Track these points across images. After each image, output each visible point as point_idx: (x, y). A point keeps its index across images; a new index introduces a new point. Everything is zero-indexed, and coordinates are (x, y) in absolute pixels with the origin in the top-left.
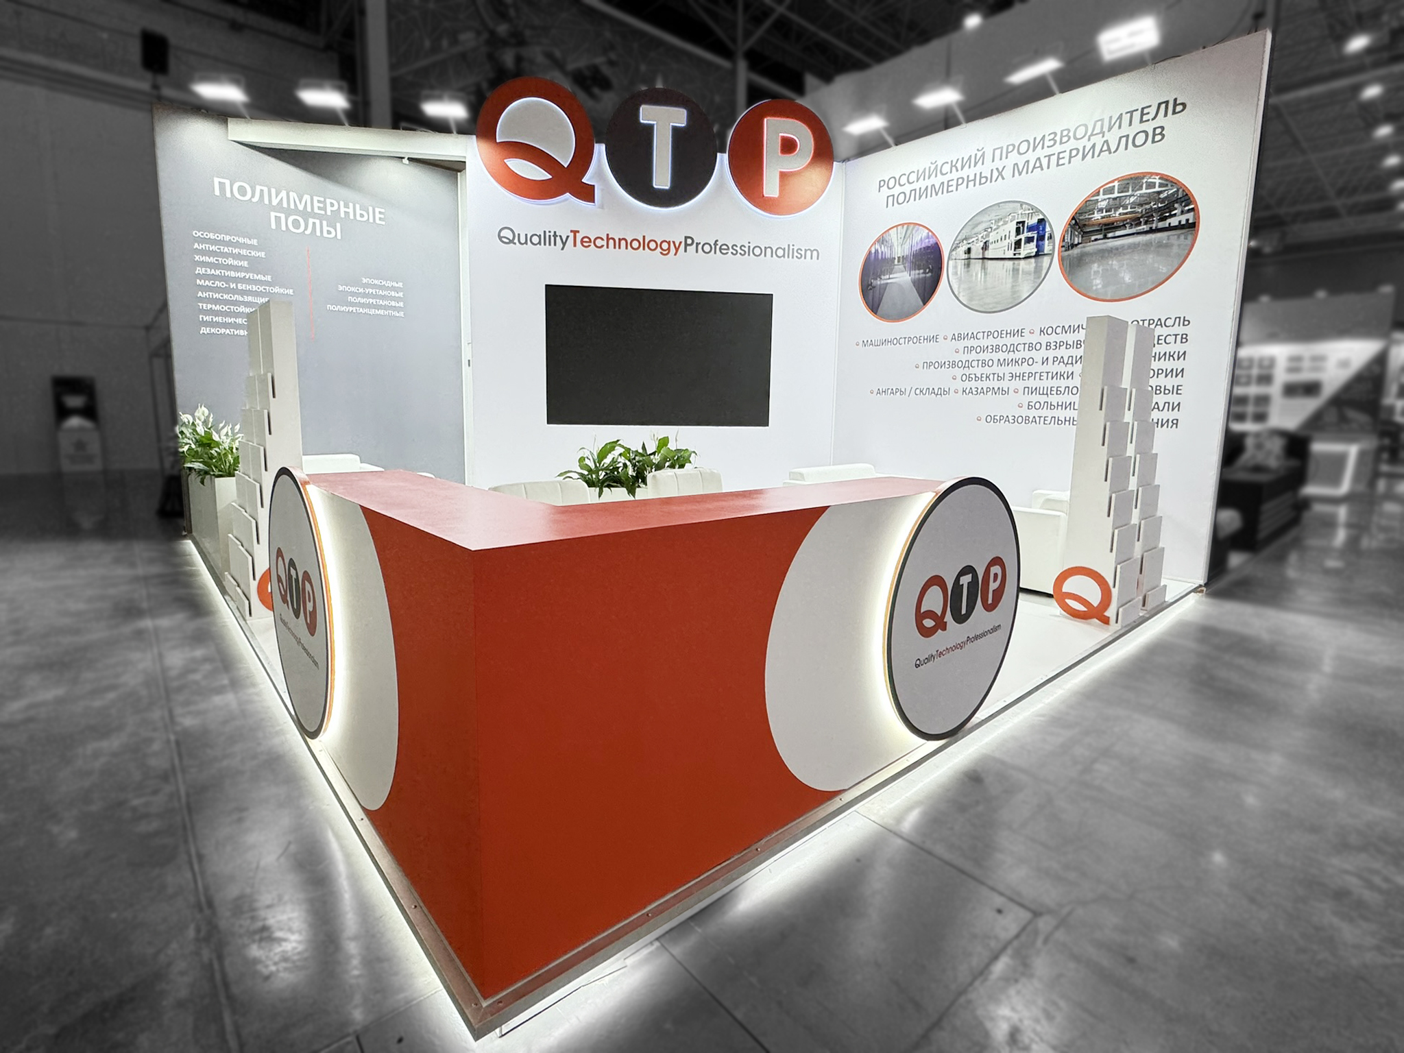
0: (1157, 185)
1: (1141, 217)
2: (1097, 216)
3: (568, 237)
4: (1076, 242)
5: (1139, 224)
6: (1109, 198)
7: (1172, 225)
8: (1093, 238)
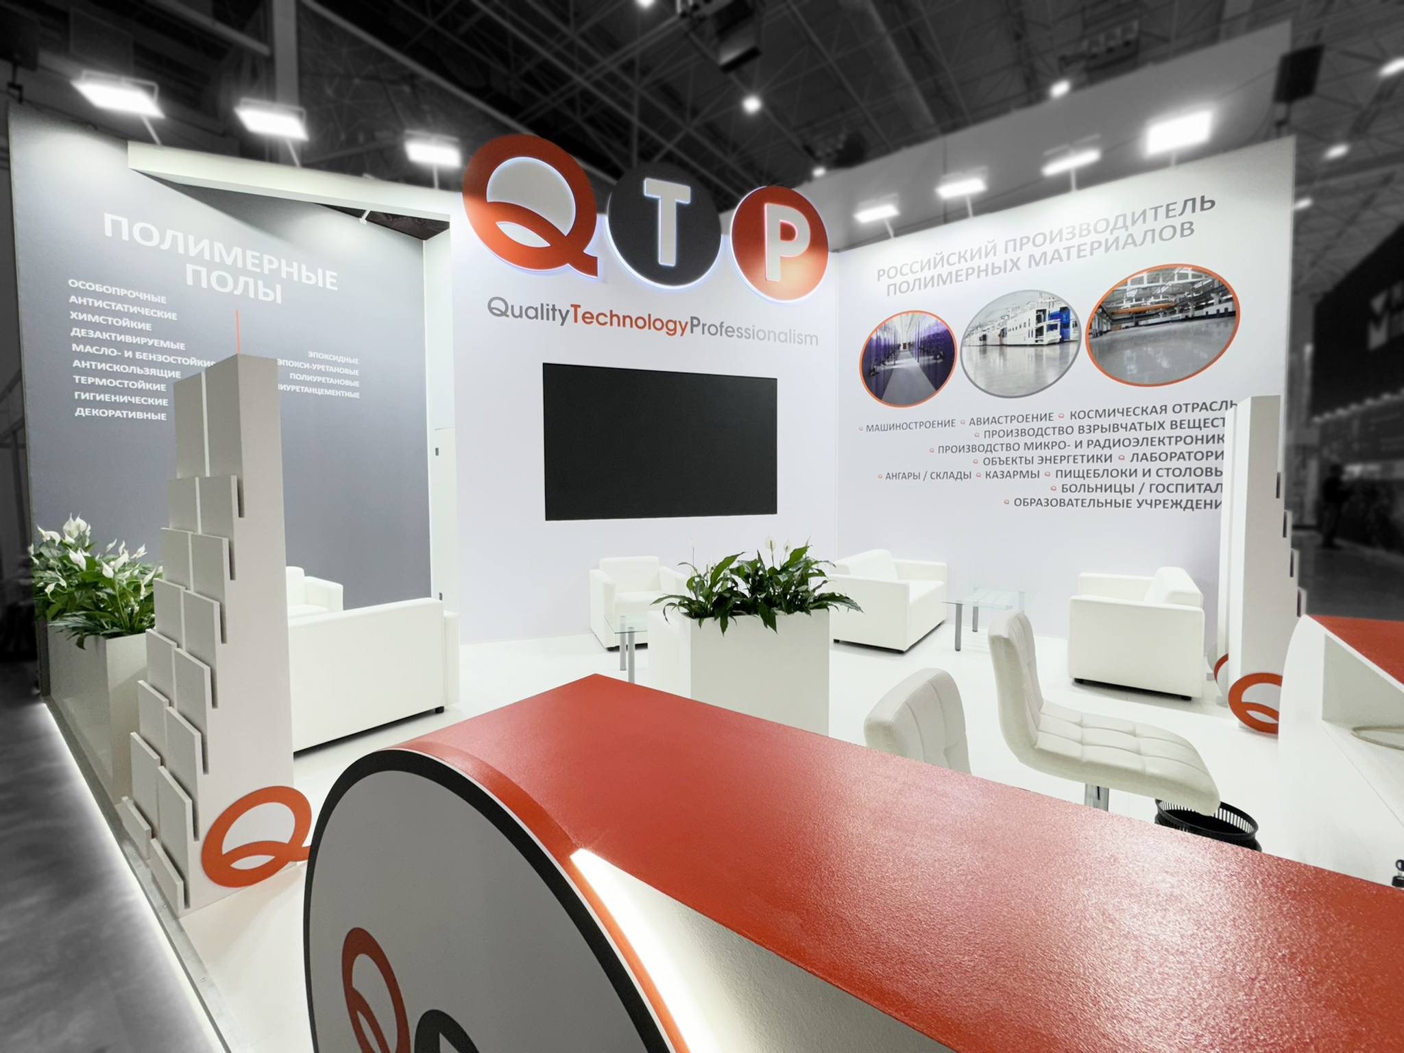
0: (1190, 276)
1: (1176, 306)
2: (1126, 305)
3: (568, 312)
4: (1105, 329)
5: (1174, 312)
6: (1138, 288)
7: (1209, 313)
8: (1124, 325)
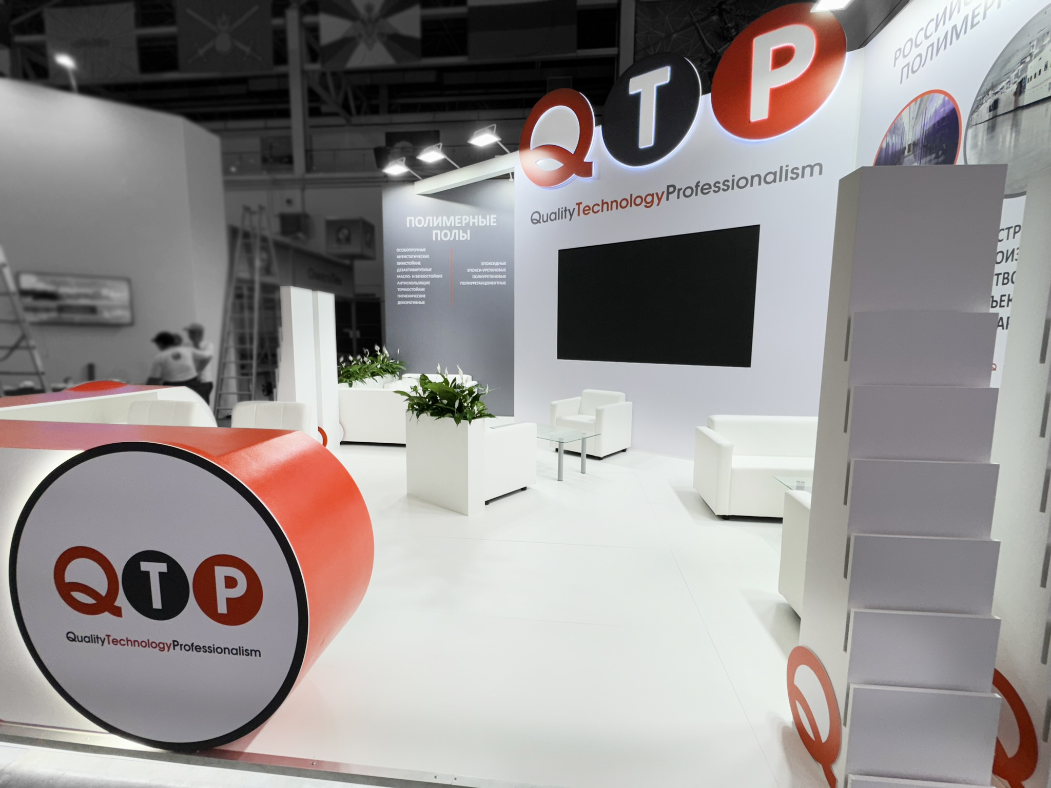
3: (574, 209)
